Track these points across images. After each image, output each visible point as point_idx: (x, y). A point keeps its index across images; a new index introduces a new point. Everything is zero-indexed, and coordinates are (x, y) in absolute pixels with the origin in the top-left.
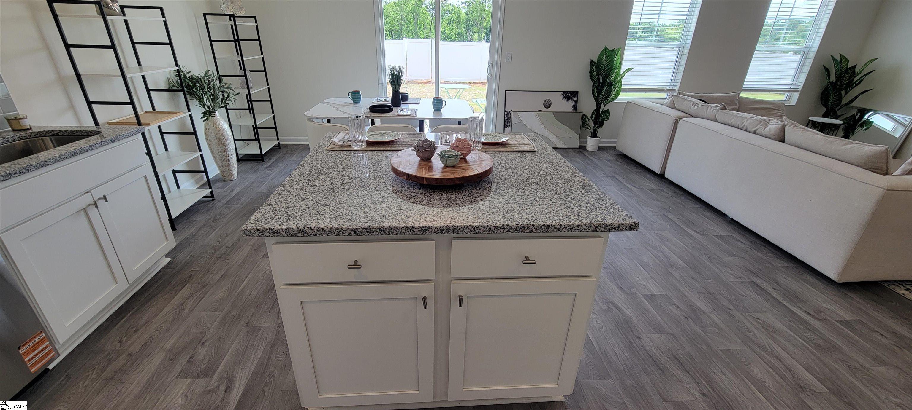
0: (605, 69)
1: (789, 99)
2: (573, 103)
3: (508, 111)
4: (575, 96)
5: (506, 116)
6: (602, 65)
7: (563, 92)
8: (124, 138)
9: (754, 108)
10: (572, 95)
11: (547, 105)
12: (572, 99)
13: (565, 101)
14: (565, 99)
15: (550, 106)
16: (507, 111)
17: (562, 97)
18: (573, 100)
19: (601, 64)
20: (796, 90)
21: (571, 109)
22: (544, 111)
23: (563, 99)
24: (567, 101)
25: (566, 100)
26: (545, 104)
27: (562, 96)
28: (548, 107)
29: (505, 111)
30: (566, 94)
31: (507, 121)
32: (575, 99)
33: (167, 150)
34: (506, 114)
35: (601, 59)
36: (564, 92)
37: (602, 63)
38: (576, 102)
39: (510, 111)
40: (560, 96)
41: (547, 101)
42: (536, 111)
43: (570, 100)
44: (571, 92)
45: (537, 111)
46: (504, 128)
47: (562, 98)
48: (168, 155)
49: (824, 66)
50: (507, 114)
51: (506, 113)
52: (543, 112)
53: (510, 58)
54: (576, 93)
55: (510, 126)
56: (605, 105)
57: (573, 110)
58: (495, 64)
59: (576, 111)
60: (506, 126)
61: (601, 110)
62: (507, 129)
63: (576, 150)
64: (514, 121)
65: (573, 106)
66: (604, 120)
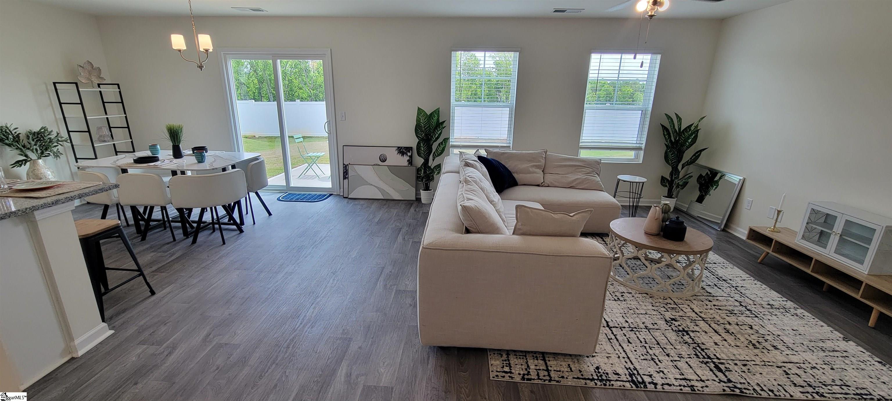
0: (425, 127)
1: (637, 156)
2: (408, 158)
4: (409, 152)
5: (344, 168)
6: (421, 124)
7: (397, 148)
9: (561, 165)
10: (406, 150)
11: (383, 159)
12: (407, 154)
13: (400, 156)
14: (400, 153)
15: (386, 160)
16: (345, 165)
17: (396, 152)
20: (640, 149)
21: (406, 164)
22: (380, 165)
24: (402, 156)
25: (401, 155)
26: (381, 158)
27: (397, 151)
28: (384, 162)
29: (343, 164)
30: (400, 150)
31: (345, 173)
32: (409, 154)
36: (399, 147)
37: (421, 122)
38: (411, 157)
40: (394, 151)
41: (382, 156)
43: (405, 155)
44: (404, 147)
45: (374, 165)
46: (344, 179)
47: (397, 153)
49: (662, 125)
50: (346, 167)
52: (379, 165)
53: (344, 118)
54: (409, 149)
55: (348, 178)
56: (433, 160)
57: (409, 164)
58: (331, 122)
59: (411, 165)
60: (345, 178)
61: (430, 165)
62: (346, 181)
63: (412, 202)
64: (351, 173)
65: (408, 161)
66: (435, 174)
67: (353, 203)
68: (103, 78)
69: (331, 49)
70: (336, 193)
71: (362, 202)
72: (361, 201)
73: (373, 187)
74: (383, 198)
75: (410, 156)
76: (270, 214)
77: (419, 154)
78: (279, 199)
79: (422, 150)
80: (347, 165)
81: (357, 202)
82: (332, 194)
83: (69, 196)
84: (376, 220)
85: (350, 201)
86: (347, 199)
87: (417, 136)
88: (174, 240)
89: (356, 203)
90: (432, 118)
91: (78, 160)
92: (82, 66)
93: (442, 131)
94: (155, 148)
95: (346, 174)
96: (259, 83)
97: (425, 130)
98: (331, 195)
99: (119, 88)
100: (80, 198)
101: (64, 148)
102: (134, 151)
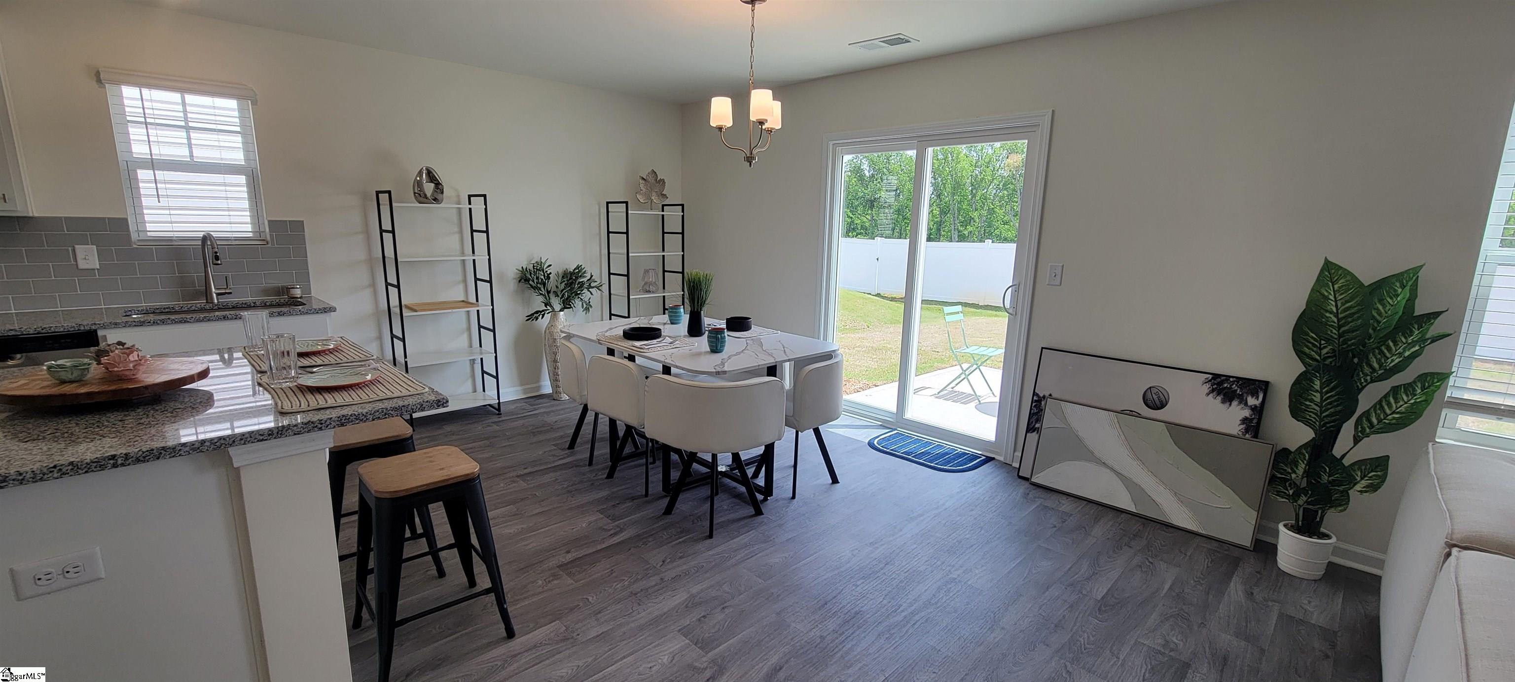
0: (1340, 327)
2: (1247, 413)
3: (1041, 395)
4: (1255, 394)
5: (1034, 404)
6: (1328, 315)
7: (1210, 376)
8: (299, 313)
10: (1242, 387)
11: (1156, 401)
12: (1243, 401)
13: (1215, 403)
14: (1218, 394)
15: (1163, 406)
16: (1037, 395)
17: (1206, 388)
18: (1246, 404)
19: (1327, 311)
21: (1235, 428)
22: (1143, 414)
23: (1208, 394)
24: (1223, 402)
25: (1219, 398)
26: (1149, 395)
27: (1208, 385)
28: (1158, 408)
29: (1034, 394)
30: (1220, 384)
31: (1035, 417)
32: (1251, 401)
33: (481, 346)
34: (1036, 401)
35: (1323, 295)
36: (1216, 376)
37: (1329, 308)
38: (1258, 411)
39: (1047, 394)
40: (1198, 387)
41: (1154, 391)
42: (1119, 409)
43: (1235, 403)
44: (1239, 379)
45: (1122, 412)
46: (1027, 432)
47: (1207, 391)
48: (481, 350)
50: (1039, 401)
51: (1035, 398)
52: (1139, 416)
53: (1058, 277)
54: (1260, 387)
55: (1038, 430)
56: (1357, 440)
57: (1247, 431)
58: (1022, 286)
59: (1256, 436)
60: (1030, 429)
61: (1337, 451)
62: (1033, 436)
63: (1237, 553)
64: (1049, 420)
65: (1245, 420)
66: (1358, 487)
67: (1039, 502)
68: (665, 195)
69: (1053, 111)
70: (1001, 458)
71: (1066, 505)
72: (1064, 500)
73: (1108, 471)
74: (1133, 509)
75: (1254, 409)
76: (835, 480)
77: (1297, 411)
78: (871, 445)
79: (1312, 401)
80: (1044, 397)
81: (1051, 501)
82: (993, 459)
83: (314, 419)
84: (1100, 590)
85: (1034, 492)
86: (1027, 484)
87: (1300, 353)
88: (647, 495)
89: (1049, 503)
90: (1381, 301)
91: (612, 317)
92: (645, 178)
93: (1422, 349)
94: (676, 313)
95: (1037, 421)
96: (941, 214)
97: (1340, 336)
98: (989, 459)
99: (683, 211)
100: (342, 425)
101: (595, 297)
102: (629, 317)
